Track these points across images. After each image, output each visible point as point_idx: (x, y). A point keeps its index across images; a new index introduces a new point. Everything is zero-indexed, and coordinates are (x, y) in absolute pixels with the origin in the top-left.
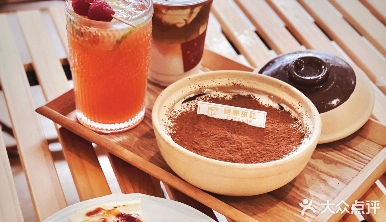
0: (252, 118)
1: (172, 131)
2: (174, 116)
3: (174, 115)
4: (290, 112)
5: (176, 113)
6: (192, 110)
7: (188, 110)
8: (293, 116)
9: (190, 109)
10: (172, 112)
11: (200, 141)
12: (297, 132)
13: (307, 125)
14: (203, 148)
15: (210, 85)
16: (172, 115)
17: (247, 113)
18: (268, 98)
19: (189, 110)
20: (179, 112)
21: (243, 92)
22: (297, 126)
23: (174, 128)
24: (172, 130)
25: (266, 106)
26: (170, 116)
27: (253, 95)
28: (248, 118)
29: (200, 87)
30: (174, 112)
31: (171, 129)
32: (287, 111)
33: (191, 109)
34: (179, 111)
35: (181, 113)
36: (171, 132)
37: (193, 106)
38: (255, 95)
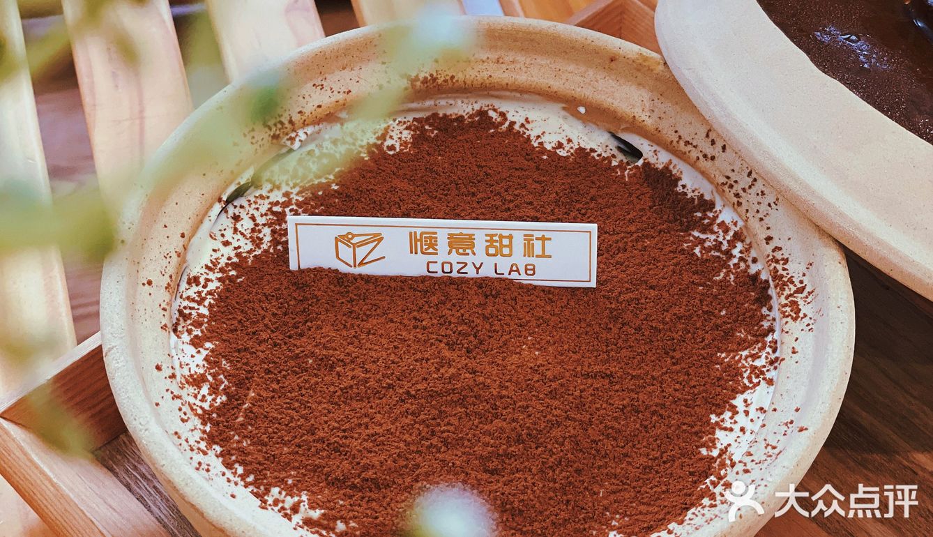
0: (537, 256)
1: (209, 398)
2: (195, 305)
3: (193, 300)
4: (674, 172)
5: (198, 284)
6: (264, 246)
7: (246, 246)
8: (689, 186)
9: (253, 241)
10: (184, 285)
11: (347, 433)
12: (729, 271)
13: (773, 245)
14: (370, 474)
15: (309, 108)
16: (186, 303)
17: (510, 237)
18: (563, 113)
19: (250, 246)
20: (211, 276)
21: (451, 102)
22: (721, 239)
23: (214, 376)
24: (205, 390)
25: (562, 153)
26: (180, 312)
27: (495, 110)
28: (520, 259)
29: (274, 129)
30: (189, 283)
31: (200, 388)
32: (660, 167)
33: (257, 242)
34: (207, 267)
35: (219, 279)
36: (206, 406)
37: (261, 220)
38: (503, 106)
